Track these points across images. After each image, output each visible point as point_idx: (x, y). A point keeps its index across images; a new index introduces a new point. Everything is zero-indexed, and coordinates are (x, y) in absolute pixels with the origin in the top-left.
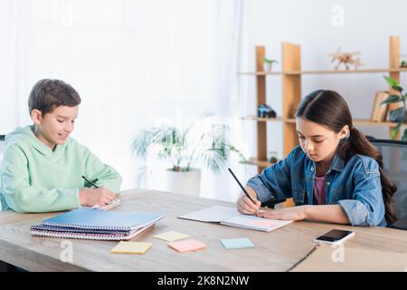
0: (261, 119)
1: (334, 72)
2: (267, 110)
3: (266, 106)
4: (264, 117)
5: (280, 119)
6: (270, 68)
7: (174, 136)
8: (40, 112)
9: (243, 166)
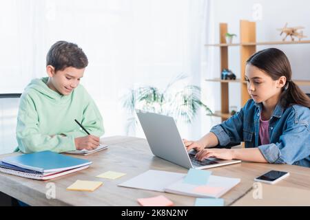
0: (224, 81)
1: (282, 44)
2: (229, 74)
3: (228, 71)
4: (226, 79)
5: (239, 80)
6: (231, 41)
7: (155, 94)
8: (53, 68)
9: (209, 117)
